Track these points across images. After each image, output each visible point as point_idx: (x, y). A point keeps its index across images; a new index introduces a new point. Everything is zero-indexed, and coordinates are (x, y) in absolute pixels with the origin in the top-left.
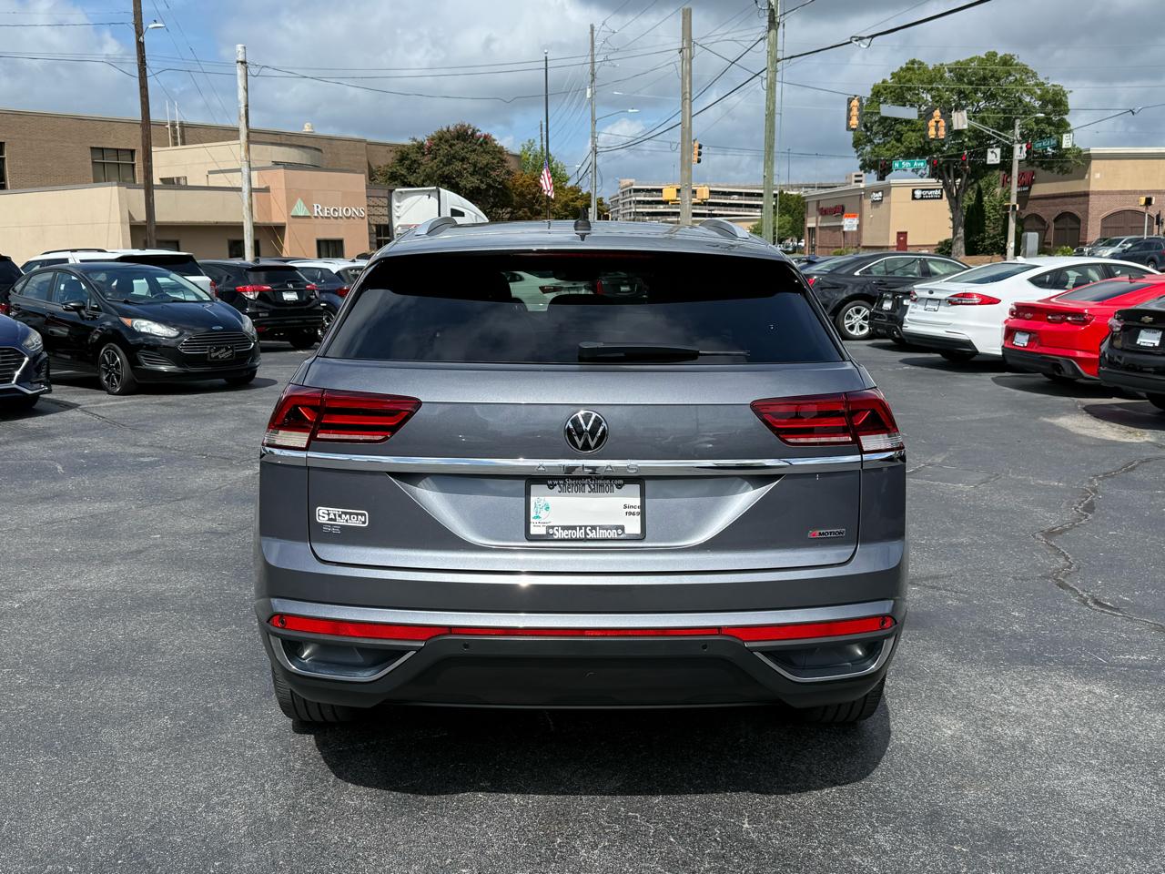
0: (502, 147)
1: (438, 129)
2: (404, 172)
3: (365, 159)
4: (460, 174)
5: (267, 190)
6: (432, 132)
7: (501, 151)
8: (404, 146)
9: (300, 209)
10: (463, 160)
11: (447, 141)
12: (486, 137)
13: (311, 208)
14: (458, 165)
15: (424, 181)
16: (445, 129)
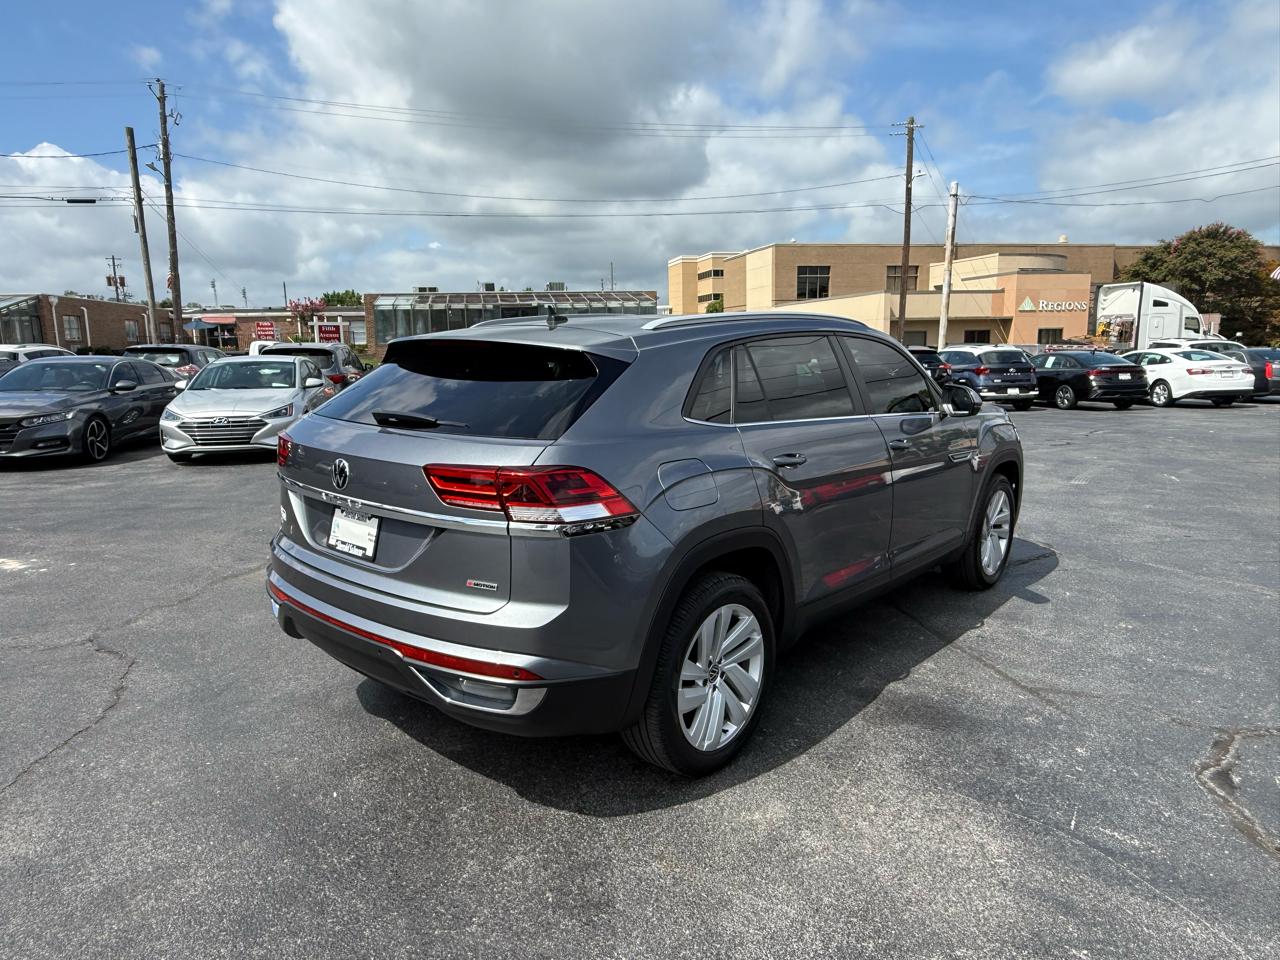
0: (1256, 242)
1: (1190, 229)
2: (1147, 270)
3: (1112, 261)
4: (1204, 269)
5: (1003, 291)
6: (1183, 233)
7: (1255, 244)
8: (1150, 247)
9: (1027, 305)
10: (1209, 256)
11: (1195, 240)
12: (1239, 233)
13: (1036, 304)
14: (1203, 261)
15: (1166, 276)
16: (1197, 230)
